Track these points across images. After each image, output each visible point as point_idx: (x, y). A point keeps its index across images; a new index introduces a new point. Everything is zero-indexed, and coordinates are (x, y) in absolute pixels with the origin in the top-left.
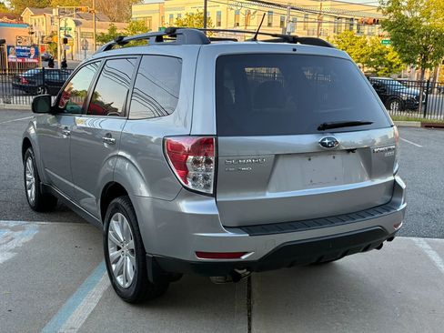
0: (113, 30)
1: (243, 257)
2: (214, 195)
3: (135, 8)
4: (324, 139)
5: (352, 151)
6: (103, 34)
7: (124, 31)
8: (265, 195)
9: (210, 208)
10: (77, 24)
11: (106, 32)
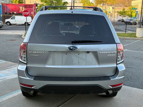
0: (124, 9)
1: (33, 87)
2: (26, 64)
3: (133, 2)
4: (70, 47)
5: (88, 52)
6: (120, 11)
7: (127, 10)
8: (45, 66)
9: (23, 68)
10: (113, 8)
11: (122, 10)
